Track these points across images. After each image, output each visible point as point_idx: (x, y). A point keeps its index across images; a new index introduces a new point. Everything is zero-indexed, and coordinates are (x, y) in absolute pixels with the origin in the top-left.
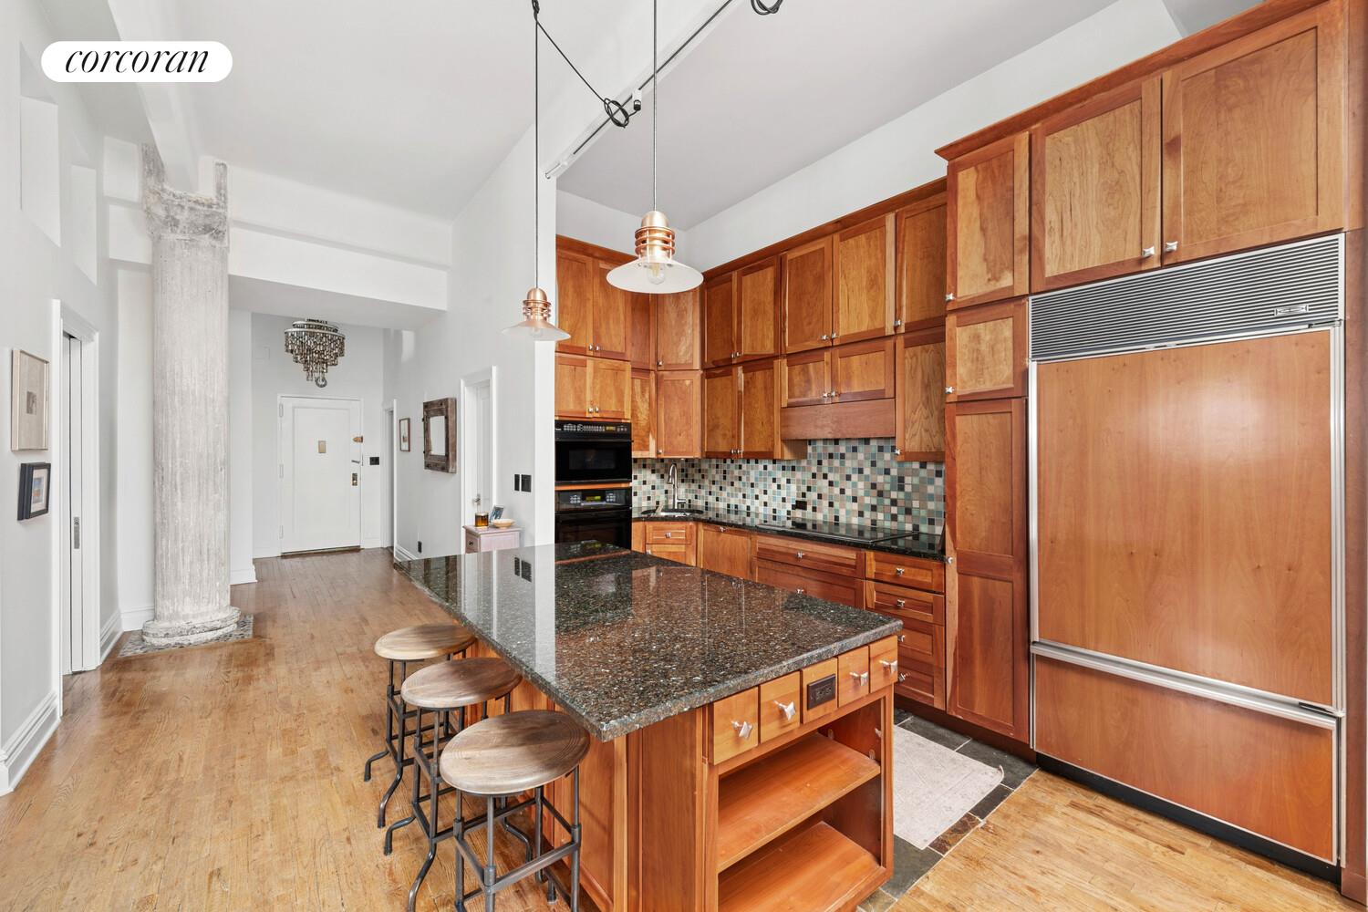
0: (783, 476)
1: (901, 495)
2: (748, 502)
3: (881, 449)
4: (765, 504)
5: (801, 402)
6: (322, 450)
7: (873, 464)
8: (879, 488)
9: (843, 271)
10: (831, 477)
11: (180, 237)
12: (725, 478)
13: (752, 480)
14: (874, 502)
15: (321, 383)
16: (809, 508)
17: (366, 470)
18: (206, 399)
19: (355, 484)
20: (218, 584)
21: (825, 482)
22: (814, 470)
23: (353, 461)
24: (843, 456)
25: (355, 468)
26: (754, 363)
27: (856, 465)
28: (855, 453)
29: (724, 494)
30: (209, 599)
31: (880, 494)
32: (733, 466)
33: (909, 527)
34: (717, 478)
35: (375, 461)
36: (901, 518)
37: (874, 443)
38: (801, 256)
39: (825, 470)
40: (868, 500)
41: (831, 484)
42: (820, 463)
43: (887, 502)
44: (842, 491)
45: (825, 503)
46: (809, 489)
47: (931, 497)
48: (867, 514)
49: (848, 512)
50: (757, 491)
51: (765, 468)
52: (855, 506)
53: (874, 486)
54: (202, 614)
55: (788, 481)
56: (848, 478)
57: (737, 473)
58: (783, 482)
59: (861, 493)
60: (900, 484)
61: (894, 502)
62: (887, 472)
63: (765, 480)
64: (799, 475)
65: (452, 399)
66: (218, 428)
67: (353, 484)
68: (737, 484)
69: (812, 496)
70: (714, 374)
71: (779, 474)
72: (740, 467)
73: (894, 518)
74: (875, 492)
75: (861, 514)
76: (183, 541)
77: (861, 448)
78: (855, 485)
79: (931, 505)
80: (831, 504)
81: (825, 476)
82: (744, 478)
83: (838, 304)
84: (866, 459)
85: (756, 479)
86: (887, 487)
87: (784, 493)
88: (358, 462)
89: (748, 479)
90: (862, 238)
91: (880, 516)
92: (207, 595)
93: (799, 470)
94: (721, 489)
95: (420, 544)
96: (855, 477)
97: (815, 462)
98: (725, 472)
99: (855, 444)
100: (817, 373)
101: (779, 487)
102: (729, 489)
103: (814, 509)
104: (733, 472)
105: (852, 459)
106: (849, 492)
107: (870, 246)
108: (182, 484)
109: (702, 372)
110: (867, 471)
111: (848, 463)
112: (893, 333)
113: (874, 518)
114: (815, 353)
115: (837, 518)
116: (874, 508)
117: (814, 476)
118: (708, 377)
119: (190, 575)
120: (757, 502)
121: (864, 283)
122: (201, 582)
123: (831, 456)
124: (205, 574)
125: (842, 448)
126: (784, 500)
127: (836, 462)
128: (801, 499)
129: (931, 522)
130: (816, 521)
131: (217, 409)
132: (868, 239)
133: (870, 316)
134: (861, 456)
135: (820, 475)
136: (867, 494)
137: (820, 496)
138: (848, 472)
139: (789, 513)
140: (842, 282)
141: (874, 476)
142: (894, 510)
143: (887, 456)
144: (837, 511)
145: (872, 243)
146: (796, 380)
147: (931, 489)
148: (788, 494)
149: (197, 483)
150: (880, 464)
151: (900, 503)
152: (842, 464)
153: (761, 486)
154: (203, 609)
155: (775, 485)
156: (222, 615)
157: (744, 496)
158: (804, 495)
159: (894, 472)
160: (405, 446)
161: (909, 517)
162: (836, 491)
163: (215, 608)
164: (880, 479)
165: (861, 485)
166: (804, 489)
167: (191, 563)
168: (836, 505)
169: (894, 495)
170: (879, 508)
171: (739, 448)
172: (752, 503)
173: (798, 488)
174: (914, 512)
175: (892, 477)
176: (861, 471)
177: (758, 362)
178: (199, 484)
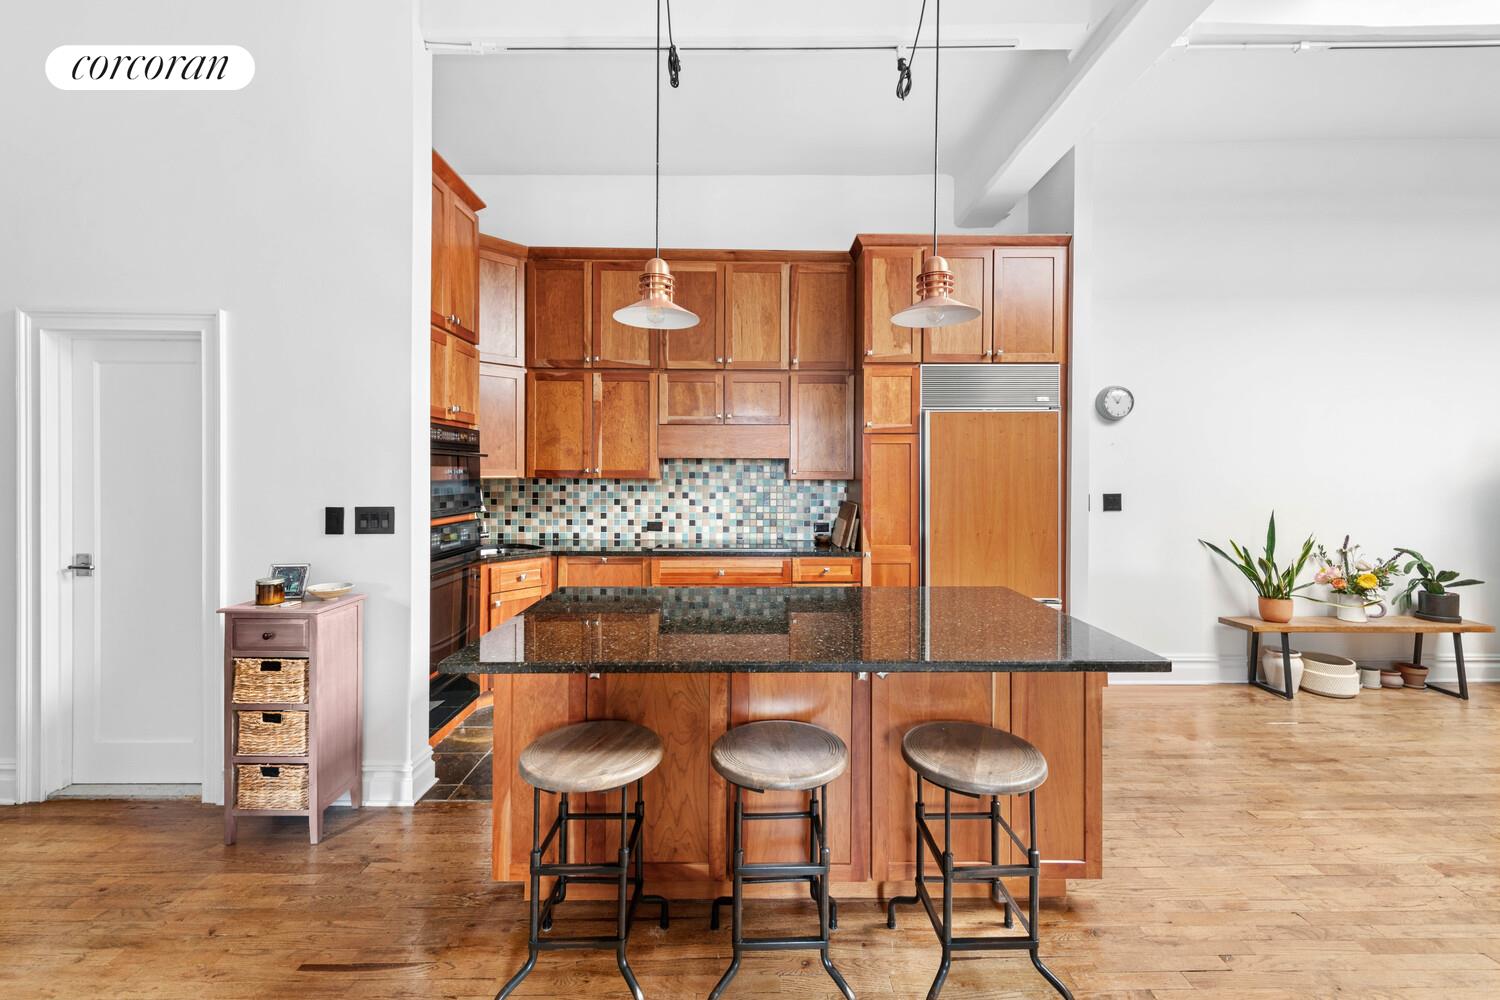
0: (630, 496)
1: (767, 509)
2: (576, 529)
3: (747, 469)
4: (604, 529)
5: (686, 421)
7: (739, 483)
8: (746, 503)
9: (736, 302)
10: (692, 496)
12: (535, 502)
13: (583, 503)
14: (740, 517)
16: (665, 528)
21: (686, 502)
22: (672, 489)
24: (706, 475)
26: (615, 371)
27: (720, 483)
28: (719, 473)
29: (535, 522)
31: (747, 511)
32: (550, 488)
33: (774, 537)
34: (522, 502)
36: (766, 529)
37: (739, 464)
38: (687, 273)
39: (685, 489)
40: (734, 516)
41: (692, 503)
42: (679, 482)
43: (753, 516)
44: (706, 509)
45: (685, 522)
46: (665, 509)
47: (794, 510)
48: (733, 529)
49: (711, 529)
50: (589, 515)
51: (604, 488)
52: (720, 523)
53: (740, 502)
55: (638, 502)
56: (713, 496)
57: (557, 495)
58: (631, 503)
59: (725, 510)
60: (765, 498)
61: (760, 517)
62: (753, 489)
63: (603, 502)
64: (651, 495)
68: (556, 509)
69: (668, 518)
70: (552, 376)
71: (624, 495)
72: (563, 488)
73: (759, 530)
74: (741, 508)
75: (726, 529)
77: (727, 467)
78: (720, 502)
79: (794, 516)
80: (692, 523)
81: (685, 495)
82: (569, 502)
83: (731, 331)
84: (731, 477)
85: (589, 502)
86: (753, 503)
87: (631, 515)
89: (576, 502)
90: (757, 277)
91: (746, 529)
93: (651, 490)
94: (528, 515)
96: (719, 496)
97: (673, 481)
98: (535, 495)
99: (721, 464)
100: (705, 393)
101: (624, 509)
102: (543, 515)
103: (672, 529)
104: (549, 495)
105: (717, 478)
106: (713, 510)
107: (764, 285)
109: (526, 371)
110: (733, 489)
111: (712, 482)
112: (787, 368)
113: (740, 531)
114: (703, 373)
115: (699, 536)
116: (740, 523)
117: (671, 495)
118: (540, 378)
120: (590, 529)
121: (759, 318)
123: (692, 475)
125: (706, 468)
126: (631, 523)
127: (699, 482)
128: (654, 520)
129: (794, 530)
130: (673, 541)
132: (763, 278)
133: (765, 349)
134: (726, 475)
135: (679, 495)
136: (732, 510)
137: (679, 516)
138: (712, 490)
139: (638, 536)
140: (735, 311)
141: (740, 494)
142: (760, 523)
143: (753, 475)
144: (700, 529)
145: (767, 284)
146: (679, 398)
147: (793, 503)
148: (637, 516)
150: (746, 482)
151: (766, 516)
152: (706, 483)
153: (598, 509)
155: (618, 508)
157: (569, 522)
158: (658, 516)
159: (760, 489)
161: (773, 529)
162: (699, 509)
164: (747, 496)
165: (726, 502)
166: (659, 509)
168: (698, 523)
169: (760, 509)
170: (746, 522)
171: (594, 465)
172: (583, 529)
173: (651, 509)
174: (779, 523)
175: (758, 494)
176: (726, 489)
177: (622, 372)
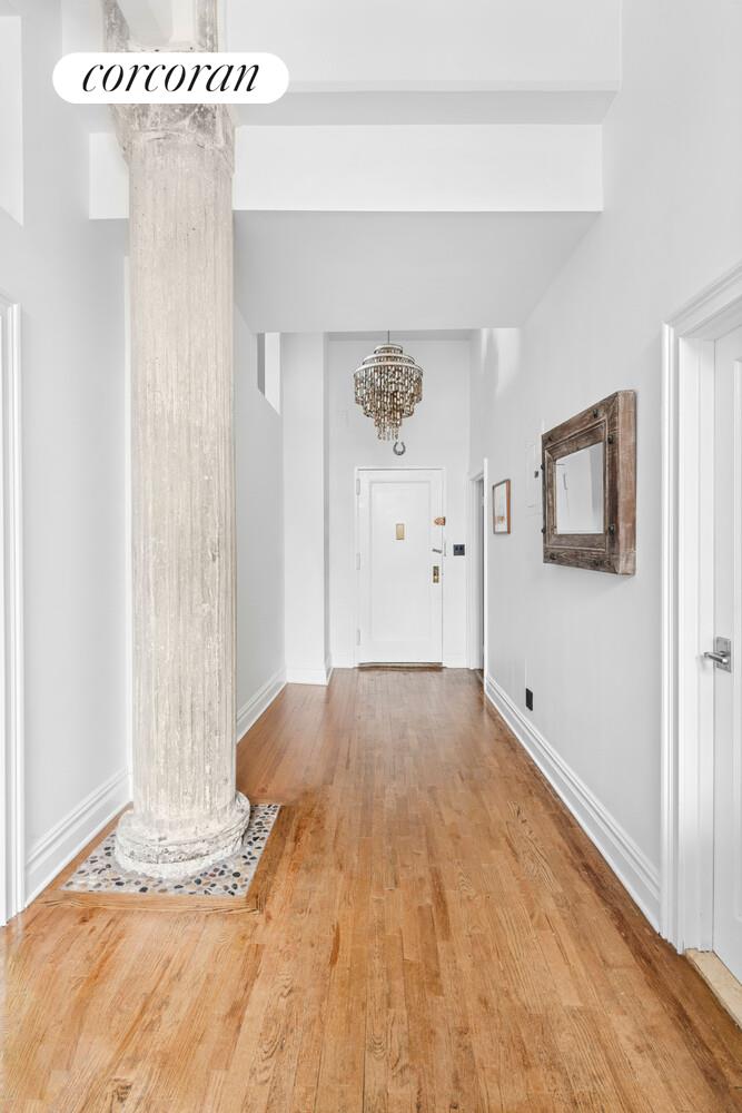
6: (400, 537)
11: (154, 135)
15: (399, 449)
17: (450, 562)
18: (189, 429)
19: (436, 581)
20: (207, 768)
23: (434, 550)
25: (436, 560)
30: (193, 796)
35: (459, 550)
54: (182, 824)
65: (626, 394)
66: (208, 481)
67: (434, 581)
76: (156, 688)
88: (440, 552)
92: (190, 790)
95: (529, 695)
108: (156, 583)
119: (166, 751)
122: (181, 764)
124: (187, 752)
131: (207, 449)
149: (175, 582)
154: (185, 815)
156: (215, 827)
160: (502, 527)
163: (205, 813)
167: (168, 728)
178: (179, 582)
